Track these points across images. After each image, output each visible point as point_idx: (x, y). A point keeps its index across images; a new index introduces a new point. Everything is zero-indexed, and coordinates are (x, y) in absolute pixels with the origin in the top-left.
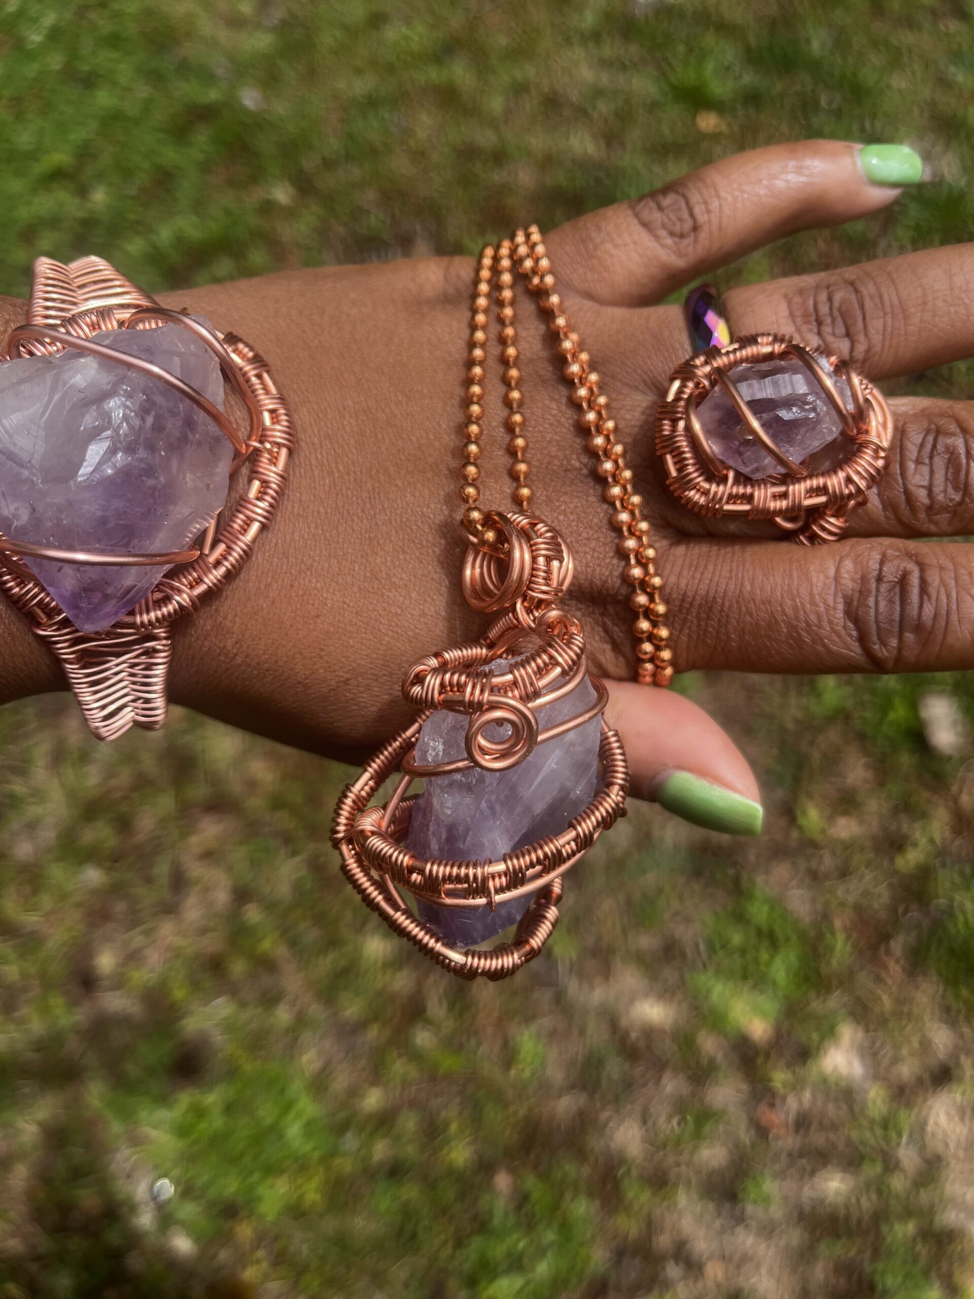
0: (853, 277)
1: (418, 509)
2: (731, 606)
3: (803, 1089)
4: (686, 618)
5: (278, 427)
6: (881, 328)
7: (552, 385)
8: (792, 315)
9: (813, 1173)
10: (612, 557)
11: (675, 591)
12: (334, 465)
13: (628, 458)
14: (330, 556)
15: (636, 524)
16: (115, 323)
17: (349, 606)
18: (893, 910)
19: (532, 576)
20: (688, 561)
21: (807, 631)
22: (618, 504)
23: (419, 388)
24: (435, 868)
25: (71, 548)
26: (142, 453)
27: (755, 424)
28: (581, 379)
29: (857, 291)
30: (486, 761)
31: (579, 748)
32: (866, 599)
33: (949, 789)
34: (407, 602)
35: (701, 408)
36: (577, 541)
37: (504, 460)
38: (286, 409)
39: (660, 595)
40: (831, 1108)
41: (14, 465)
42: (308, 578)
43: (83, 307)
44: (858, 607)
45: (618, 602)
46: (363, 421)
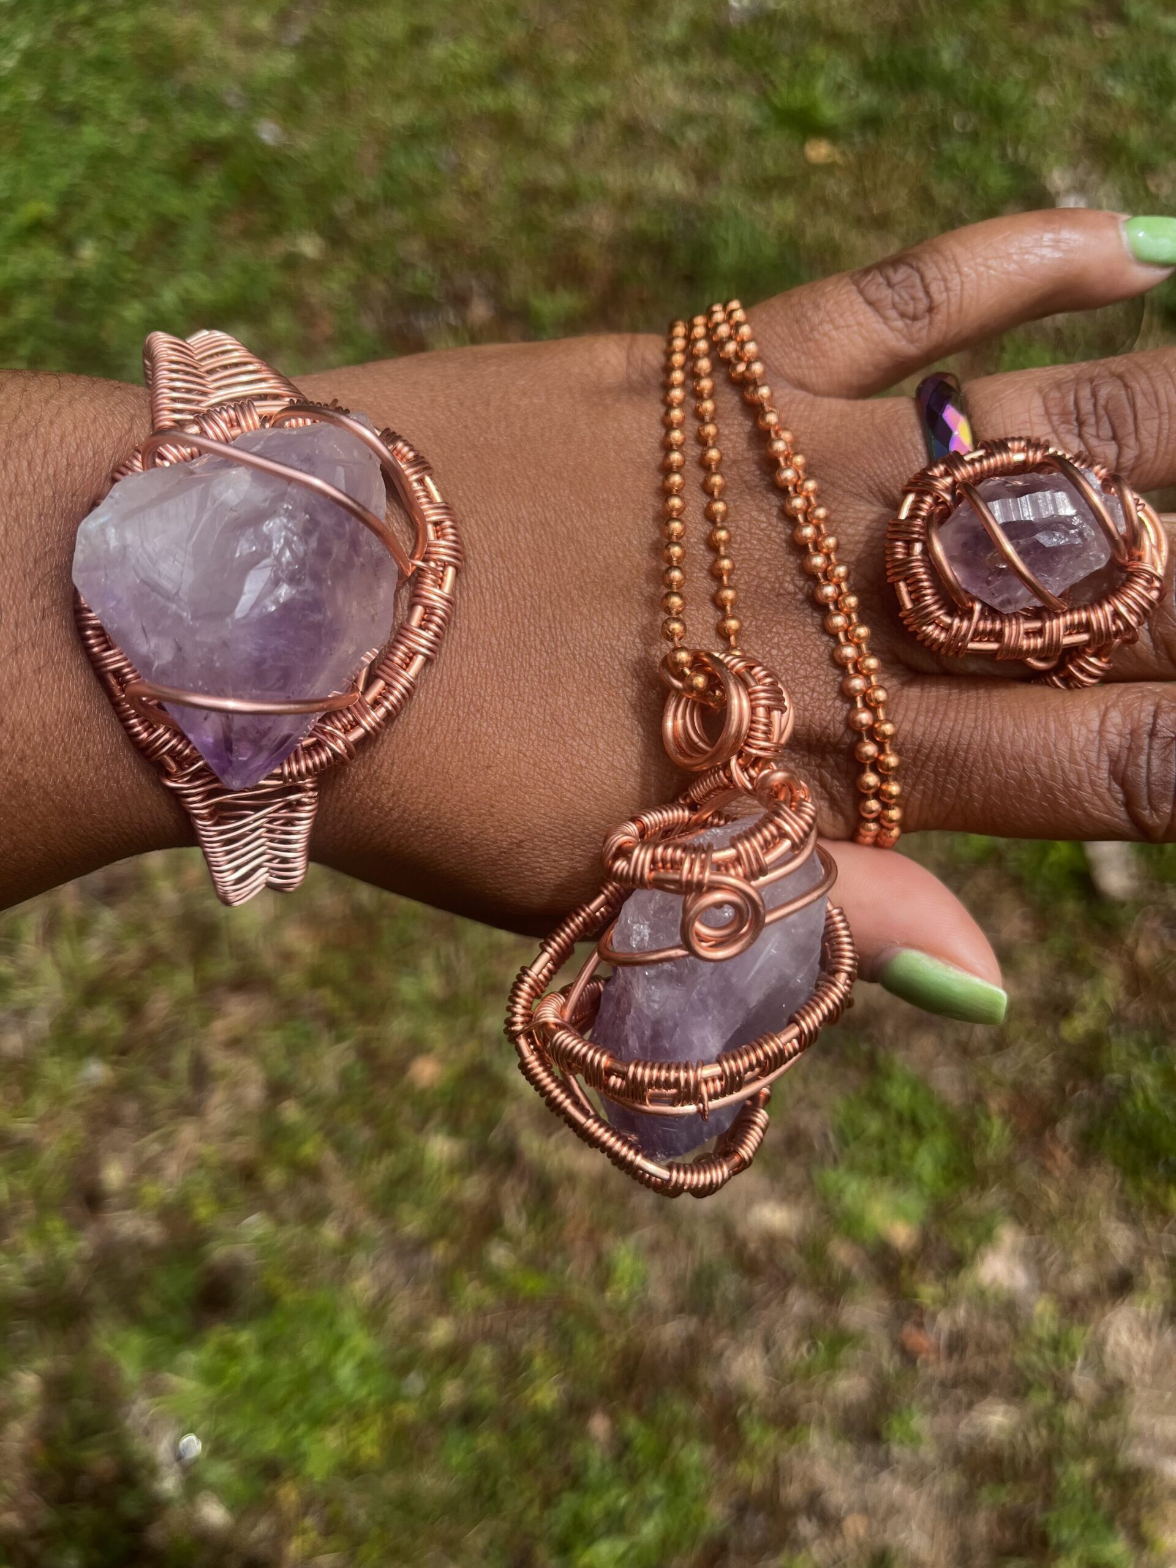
0: (1121, 369)
1: (607, 642)
2: (975, 761)
3: (955, 1305)
4: (920, 773)
5: (443, 543)
6: (1155, 430)
7: (760, 492)
8: (1048, 413)
9: (970, 1406)
10: (835, 699)
11: (909, 739)
12: (507, 588)
13: (852, 582)
14: (504, 696)
15: (864, 661)
16: (256, 418)
17: (525, 755)
18: (1059, 1087)
19: (751, 729)
20: (924, 705)
21: (1063, 793)
22: (841, 636)
23: (605, 495)
24: (640, 1070)
25: (221, 694)
26: (308, 584)
27: (1009, 548)
28: (795, 486)
29: (1126, 386)
30: (703, 949)
31: (801, 930)
32: (1136, 757)
33: (1122, 942)
34: (593, 753)
35: (944, 528)
36: (793, 680)
37: (707, 585)
38: (451, 520)
39: (891, 745)
40: (990, 1327)
41: (159, 598)
42: (477, 722)
43: (214, 399)
44: (1126, 766)
45: (840, 751)
46: (541, 536)
